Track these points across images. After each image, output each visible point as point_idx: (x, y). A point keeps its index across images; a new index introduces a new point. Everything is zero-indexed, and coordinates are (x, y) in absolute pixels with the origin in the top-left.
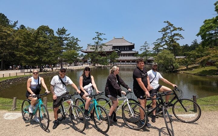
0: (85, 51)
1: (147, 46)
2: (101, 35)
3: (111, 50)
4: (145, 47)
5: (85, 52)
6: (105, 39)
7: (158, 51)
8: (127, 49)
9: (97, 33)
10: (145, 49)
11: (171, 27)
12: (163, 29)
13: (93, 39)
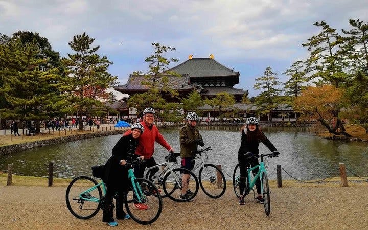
0: (124, 88)
1: (271, 79)
2: (165, 50)
3: (187, 87)
4: (267, 81)
5: (124, 92)
6: (175, 61)
7: (297, 89)
8: (221, 84)
9: (157, 45)
10: (265, 85)
11: (329, 35)
12: (314, 39)
13: (148, 60)
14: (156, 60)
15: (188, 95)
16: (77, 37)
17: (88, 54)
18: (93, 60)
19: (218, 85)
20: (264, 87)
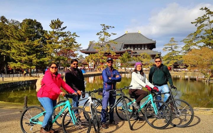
0: (86, 51)
1: (174, 45)
2: (108, 28)
3: (123, 50)
4: (171, 46)
6: (114, 34)
8: (145, 48)
9: (104, 25)
10: (170, 49)
11: (210, 16)
12: (199, 19)
13: (98, 34)
14: (103, 34)
15: (122, 55)
16: (54, 21)
17: (60, 31)
18: (63, 35)
19: (143, 49)
20: (169, 50)
